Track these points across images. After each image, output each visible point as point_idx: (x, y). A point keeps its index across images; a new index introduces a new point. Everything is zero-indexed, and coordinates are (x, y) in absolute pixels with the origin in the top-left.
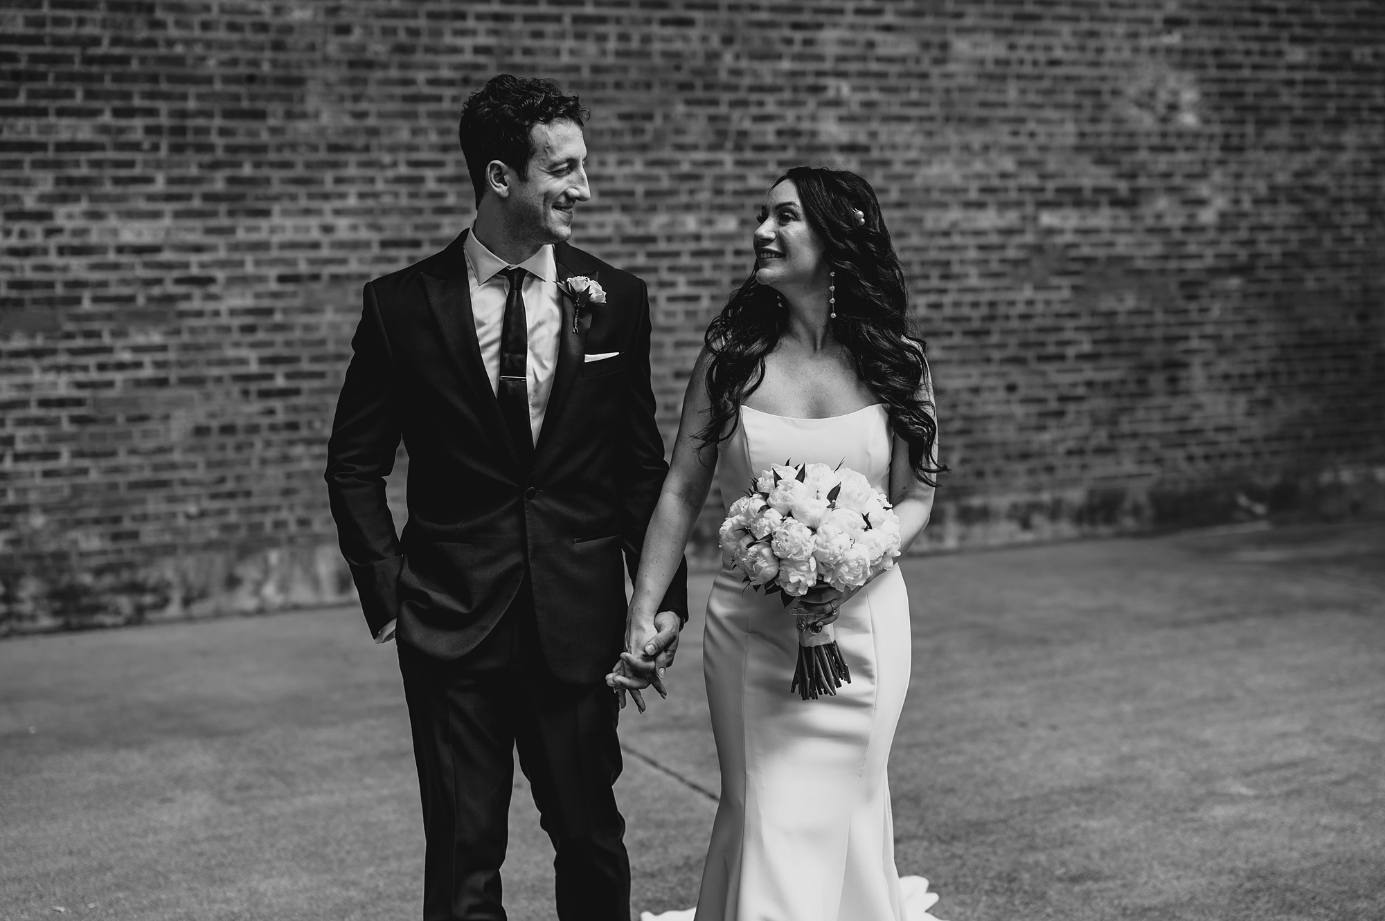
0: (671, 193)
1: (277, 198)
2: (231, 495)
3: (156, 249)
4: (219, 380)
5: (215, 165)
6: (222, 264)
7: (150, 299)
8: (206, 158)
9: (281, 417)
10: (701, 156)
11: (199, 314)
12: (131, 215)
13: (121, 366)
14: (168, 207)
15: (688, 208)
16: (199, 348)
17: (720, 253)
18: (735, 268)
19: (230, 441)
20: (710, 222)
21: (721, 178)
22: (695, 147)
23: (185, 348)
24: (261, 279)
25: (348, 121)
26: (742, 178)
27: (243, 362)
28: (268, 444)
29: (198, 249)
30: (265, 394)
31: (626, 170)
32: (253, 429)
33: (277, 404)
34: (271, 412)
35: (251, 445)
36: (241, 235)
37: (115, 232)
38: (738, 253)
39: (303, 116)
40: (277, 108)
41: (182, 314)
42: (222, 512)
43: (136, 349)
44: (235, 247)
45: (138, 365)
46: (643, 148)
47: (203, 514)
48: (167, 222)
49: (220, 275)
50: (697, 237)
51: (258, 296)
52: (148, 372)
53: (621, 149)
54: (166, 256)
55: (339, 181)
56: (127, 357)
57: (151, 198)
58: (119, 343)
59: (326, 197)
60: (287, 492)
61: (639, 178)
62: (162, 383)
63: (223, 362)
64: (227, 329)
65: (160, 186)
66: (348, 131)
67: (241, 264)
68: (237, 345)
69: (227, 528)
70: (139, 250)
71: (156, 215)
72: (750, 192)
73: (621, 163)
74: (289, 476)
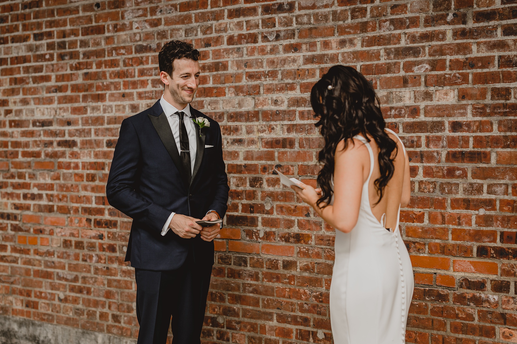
0: (388, 68)
1: (107, 88)
2: (80, 291)
3: (50, 123)
4: (76, 210)
5: (78, 67)
6: (81, 132)
7: (47, 155)
8: (74, 62)
9: (106, 241)
10: (420, 30)
11: (68, 166)
12: (40, 101)
13: (33, 197)
14: (56, 95)
15: (405, 82)
16: (68, 189)
17: (438, 126)
18: (452, 142)
19: (81, 253)
20: (428, 96)
21: (441, 51)
22: (414, 22)
23: (62, 187)
24: (98, 143)
25: (149, 29)
26: (464, 49)
27: (88, 200)
28: (100, 259)
29: (69, 123)
30: (99, 224)
31: (348, 49)
32: (92, 247)
33: (104, 231)
34: (101, 237)
35: (91, 257)
36: (89, 114)
37: (33, 111)
38: (456, 126)
39: (123, 28)
40: (110, 23)
41: (60, 166)
42: (75, 301)
43: (40, 187)
44: (86, 122)
45: (40, 197)
46: (364, 27)
47: (66, 300)
48: (55, 105)
49: (78, 140)
50: (414, 111)
51: (96, 155)
52: (44, 202)
53: (342, 31)
54: (55, 127)
55: (142, 73)
56: (35, 191)
57: (49, 90)
58: (33, 182)
59: (134, 85)
60: (108, 295)
61: (357, 55)
62: (50, 209)
63: (79, 199)
64: (81, 176)
65: (53, 83)
66: (148, 36)
67: (89, 132)
68: (85, 188)
69: (78, 312)
70: (44, 123)
71: (50, 101)
72: (472, 64)
73: (342, 43)
74: (110, 283)
